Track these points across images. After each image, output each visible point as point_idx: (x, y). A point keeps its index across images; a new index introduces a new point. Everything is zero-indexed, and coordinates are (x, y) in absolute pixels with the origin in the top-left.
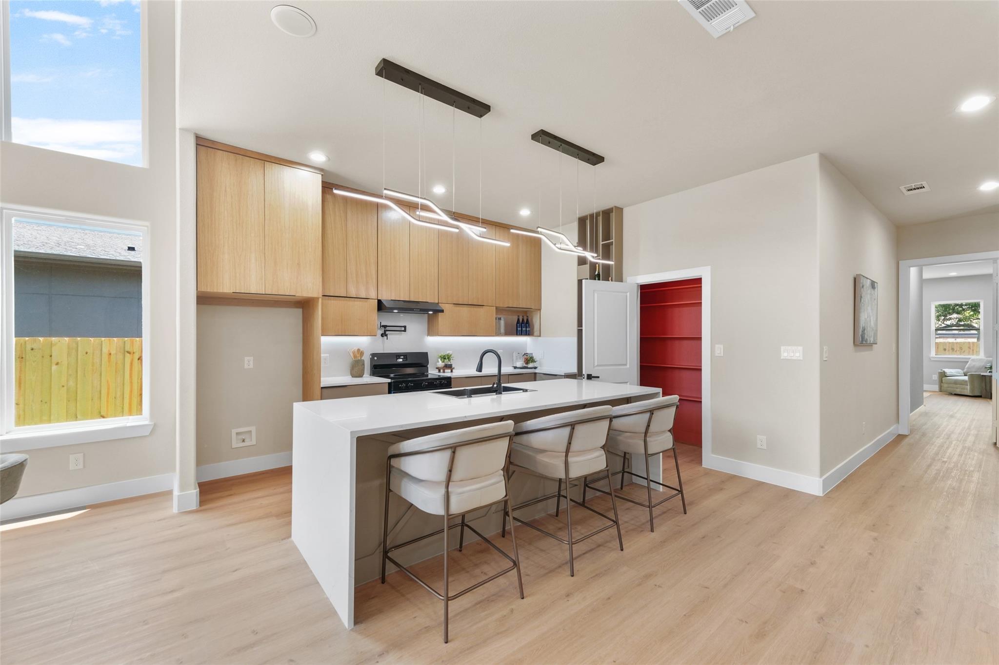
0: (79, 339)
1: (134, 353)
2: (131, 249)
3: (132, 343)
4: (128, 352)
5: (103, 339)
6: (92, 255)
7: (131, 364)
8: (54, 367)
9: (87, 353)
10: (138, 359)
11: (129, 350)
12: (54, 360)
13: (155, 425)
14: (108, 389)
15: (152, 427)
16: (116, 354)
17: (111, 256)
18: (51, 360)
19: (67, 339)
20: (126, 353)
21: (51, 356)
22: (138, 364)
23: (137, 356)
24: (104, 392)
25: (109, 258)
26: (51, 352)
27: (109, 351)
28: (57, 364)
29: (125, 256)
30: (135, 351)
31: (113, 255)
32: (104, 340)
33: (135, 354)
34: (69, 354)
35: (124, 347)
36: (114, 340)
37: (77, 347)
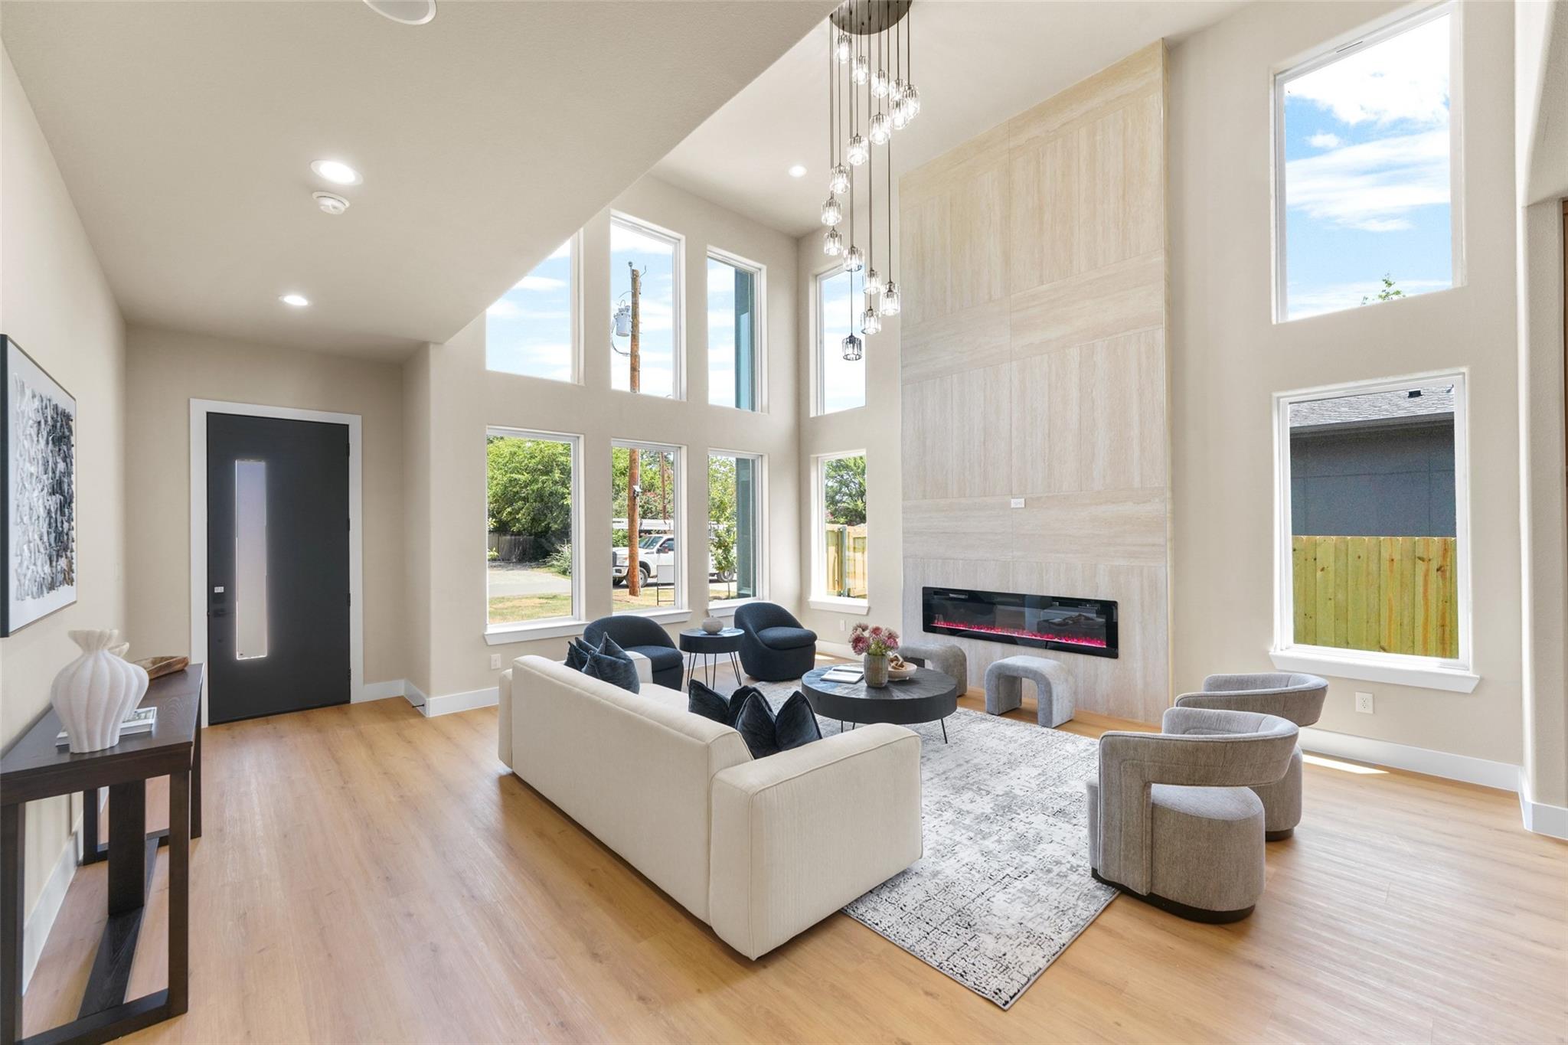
0: (1349, 538)
1: (1430, 560)
2: (1415, 394)
3: (1427, 544)
4: (1420, 558)
5: (1382, 538)
6: (1358, 417)
7: (1426, 575)
8: (1319, 574)
9: (1359, 557)
10: (1438, 570)
11: (1421, 555)
12: (1319, 565)
13: (1482, 680)
14: (1391, 610)
15: (1477, 682)
16: (1401, 560)
17: (1385, 413)
18: (1316, 563)
19: (1334, 538)
20: (1417, 559)
21: (1315, 559)
22: (1437, 577)
23: (1434, 565)
24: (1384, 613)
25: (1382, 417)
26: (1316, 554)
27: (1391, 555)
28: (1323, 570)
29: (1405, 409)
30: (1431, 557)
31: (1387, 410)
32: (1384, 540)
33: (1431, 562)
34: (1337, 558)
35: (1414, 551)
36: (1398, 540)
37: (1347, 550)
